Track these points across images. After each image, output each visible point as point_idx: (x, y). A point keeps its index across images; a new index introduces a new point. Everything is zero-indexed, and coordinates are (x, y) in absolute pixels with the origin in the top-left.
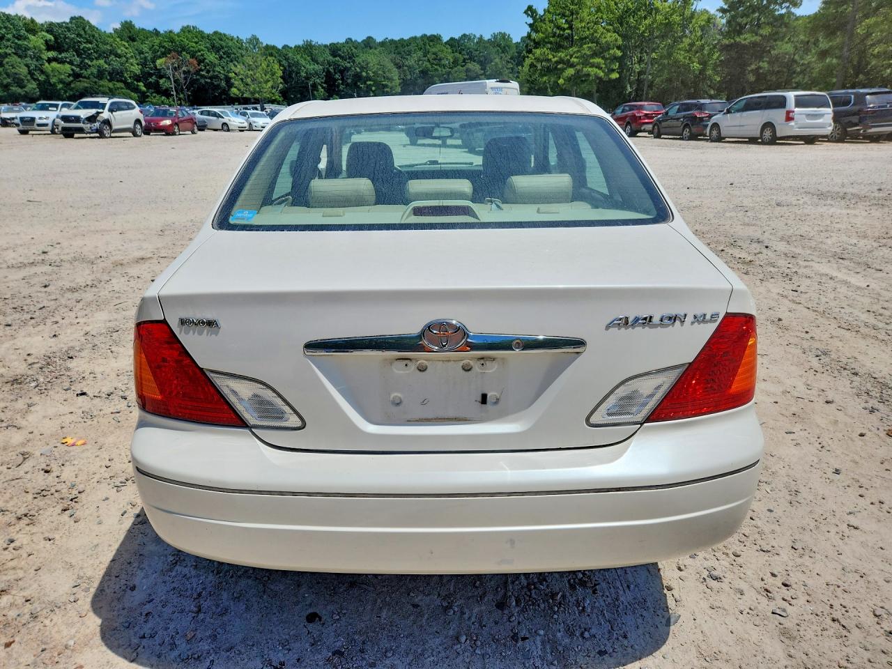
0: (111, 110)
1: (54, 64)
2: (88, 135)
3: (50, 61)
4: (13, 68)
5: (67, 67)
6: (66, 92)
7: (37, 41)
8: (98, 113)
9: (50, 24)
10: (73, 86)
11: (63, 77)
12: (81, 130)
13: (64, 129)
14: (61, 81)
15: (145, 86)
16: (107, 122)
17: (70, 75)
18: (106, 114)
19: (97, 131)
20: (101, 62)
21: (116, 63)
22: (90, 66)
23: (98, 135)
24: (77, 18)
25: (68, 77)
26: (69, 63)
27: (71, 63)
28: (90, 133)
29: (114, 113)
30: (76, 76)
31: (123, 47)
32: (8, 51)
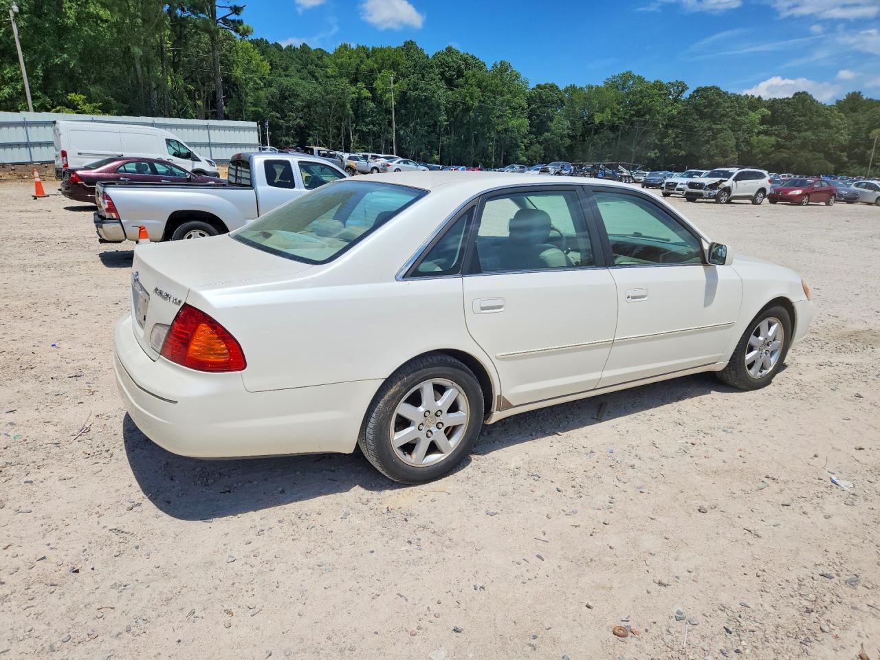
0: (736, 179)
1: (762, 137)
2: (705, 200)
3: (759, 133)
4: (725, 141)
5: (773, 139)
6: (763, 161)
7: (755, 116)
8: (721, 181)
9: (773, 101)
10: (772, 155)
11: (765, 148)
12: (700, 195)
13: (688, 194)
14: (762, 152)
15: (848, 157)
16: (728, 190)
17: (773, 146)
18: (729, 183)
19: (715, 197)
20: (809, 133)
21: (824, 134)
22: (796, 138)
23: (714, 200)
24: (802, 93)
25: (771, 147)
26: (776, 135)
27: (778, 135)
28: (707, 198)
29: (738, 182)
30: (778, 146)
31: (840, 120)
32: (725, 127)
